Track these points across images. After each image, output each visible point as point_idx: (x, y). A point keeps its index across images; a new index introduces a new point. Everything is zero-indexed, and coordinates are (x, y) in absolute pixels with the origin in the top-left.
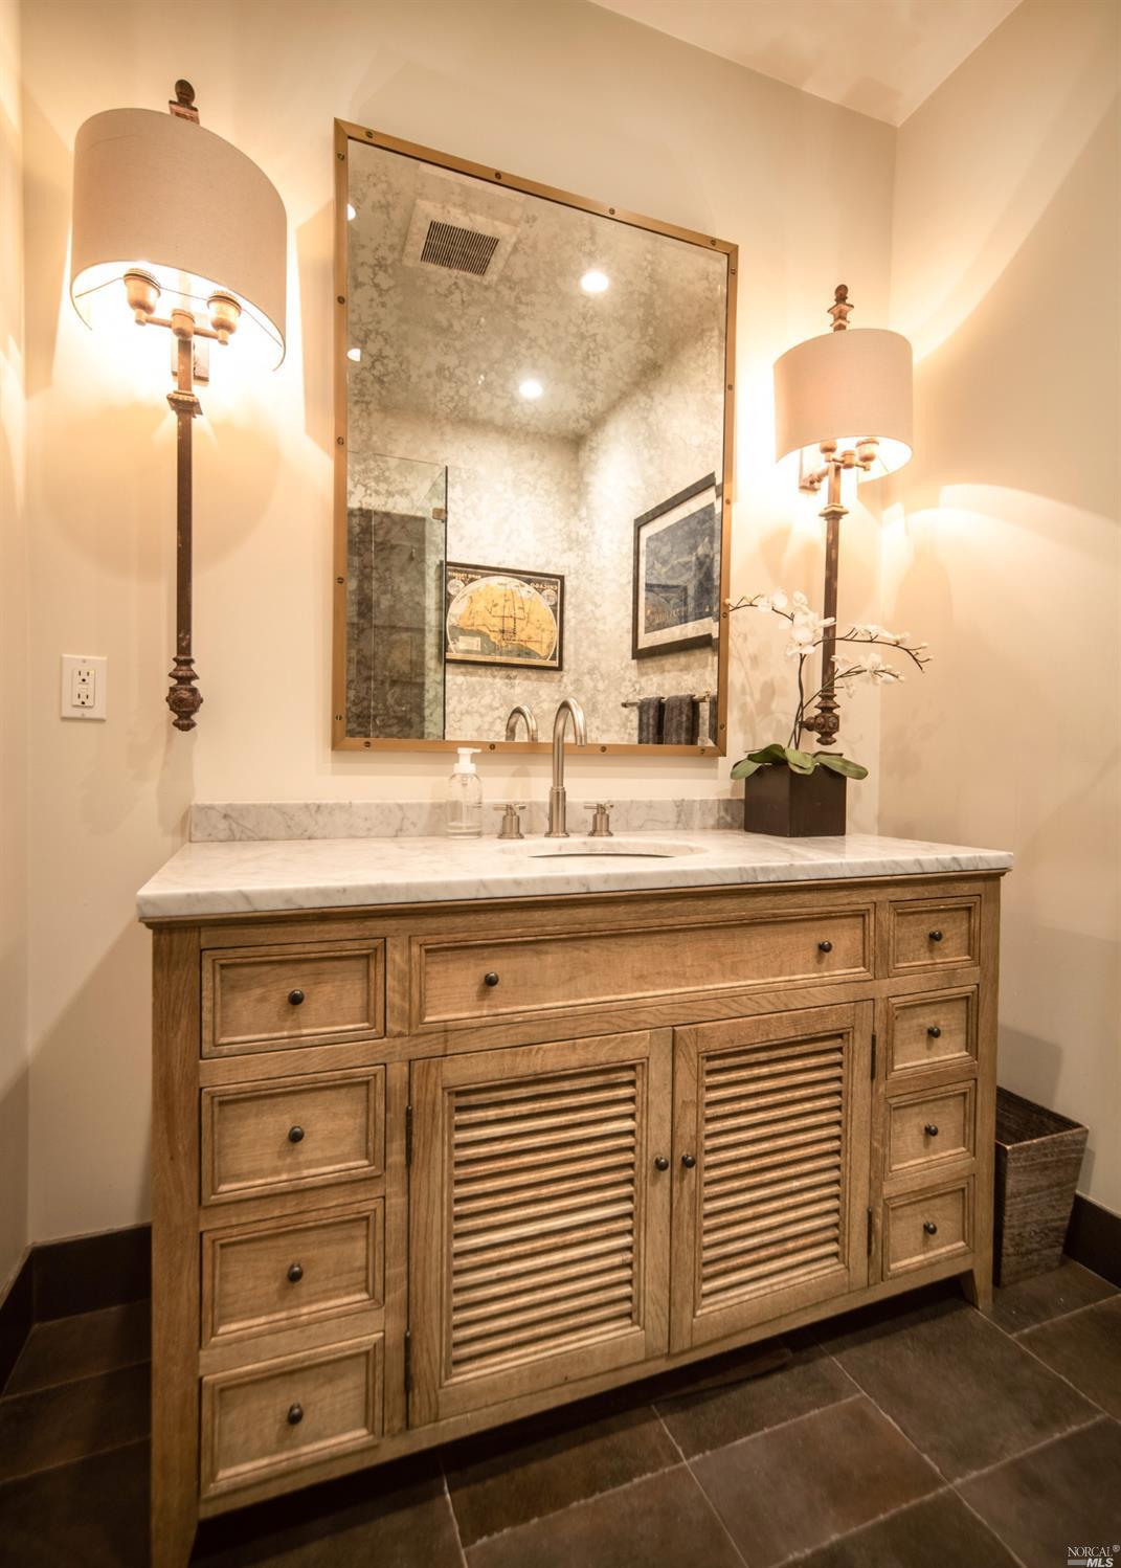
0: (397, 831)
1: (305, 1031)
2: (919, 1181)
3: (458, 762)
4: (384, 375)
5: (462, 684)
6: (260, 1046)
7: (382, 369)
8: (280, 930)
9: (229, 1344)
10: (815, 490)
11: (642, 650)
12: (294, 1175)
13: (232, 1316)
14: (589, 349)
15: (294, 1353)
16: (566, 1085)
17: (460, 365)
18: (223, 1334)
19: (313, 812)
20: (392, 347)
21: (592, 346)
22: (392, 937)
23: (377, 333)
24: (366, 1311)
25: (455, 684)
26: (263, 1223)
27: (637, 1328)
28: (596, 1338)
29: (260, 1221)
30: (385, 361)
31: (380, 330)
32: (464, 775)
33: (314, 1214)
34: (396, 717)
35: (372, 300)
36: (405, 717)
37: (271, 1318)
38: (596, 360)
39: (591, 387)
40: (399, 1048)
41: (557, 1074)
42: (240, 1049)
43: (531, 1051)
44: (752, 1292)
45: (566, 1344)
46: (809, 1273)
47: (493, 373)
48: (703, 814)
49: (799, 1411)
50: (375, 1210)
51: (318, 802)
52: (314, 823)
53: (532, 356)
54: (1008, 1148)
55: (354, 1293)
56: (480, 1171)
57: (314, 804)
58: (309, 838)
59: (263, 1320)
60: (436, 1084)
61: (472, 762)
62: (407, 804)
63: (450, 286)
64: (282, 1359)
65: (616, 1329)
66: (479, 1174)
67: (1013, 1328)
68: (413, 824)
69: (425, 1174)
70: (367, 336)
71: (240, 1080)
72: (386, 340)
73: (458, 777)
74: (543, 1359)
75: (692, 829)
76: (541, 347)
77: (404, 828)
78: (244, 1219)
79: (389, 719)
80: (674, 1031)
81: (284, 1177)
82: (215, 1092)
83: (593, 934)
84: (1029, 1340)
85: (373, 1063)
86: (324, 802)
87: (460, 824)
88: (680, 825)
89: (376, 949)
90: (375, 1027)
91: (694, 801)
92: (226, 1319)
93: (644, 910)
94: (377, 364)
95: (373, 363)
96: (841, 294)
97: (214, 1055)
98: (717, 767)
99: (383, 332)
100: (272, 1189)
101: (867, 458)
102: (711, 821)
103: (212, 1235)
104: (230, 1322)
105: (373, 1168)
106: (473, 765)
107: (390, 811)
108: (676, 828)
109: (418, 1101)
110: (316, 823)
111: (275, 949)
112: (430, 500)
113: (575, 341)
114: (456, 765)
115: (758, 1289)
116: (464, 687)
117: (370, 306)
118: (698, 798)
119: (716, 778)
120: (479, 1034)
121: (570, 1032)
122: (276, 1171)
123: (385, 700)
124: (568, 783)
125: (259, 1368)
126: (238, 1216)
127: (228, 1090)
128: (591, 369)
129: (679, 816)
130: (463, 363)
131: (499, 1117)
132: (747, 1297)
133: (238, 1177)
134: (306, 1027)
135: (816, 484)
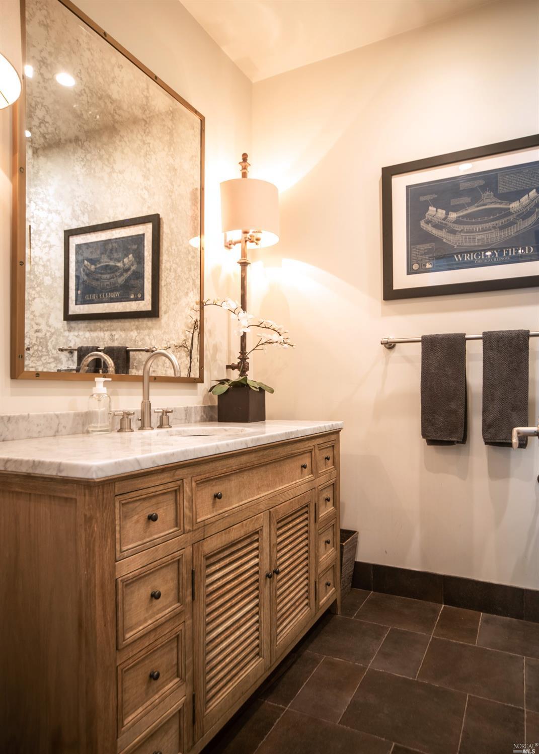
0: (55, 433)
1: (156, 536)
2: (325, 565)
3: (95, 386)
4: (46, 134)
5: (88, 338)
6: (138, 549)
7: (45, 130)
8: (146, 479)
9: (129, 729)
10: (230, 248)
11: (71, 315)
12: (153, 620)
13: (128, 713)
14: (147, 151)
15: (155, 722)
16: (240, 546)
17: (87, 141)
18: (126, 725)
19: (6, 422)
20: (51, 117)
21: (148, 149)
22: (186, 478)
23: (42, 106)
24: (179, 687)
25: (85, 337)
26: (141, 652)
27: (261, 659)
28: (250, 669)
29: (140, 651)
30: (47, 125)
31: (44, 104)
32: (99, 395)
33: (160, 640)
34: (54, 358)
35: (39, 83)
36: (58, 357)
37: (144, 706)
38: (150, 158)
39: (148, 172)
40: (189, 538)
41: (238, 540)
42: (132, 552)
43: (230, 530)
44: (289, 628)
45: (241, 676)
46: (302, 614)
47: (103, 151)
48: (195, 414)
49: (311, 672)
50: (181, 630)
51: (9, 415)
52: (6, 429)
53: (122, 146)
54: (344, 544)
55: (173, 679)
56: (215, 597)
57: (7, 416)
58: (3, 441)
59: (140, 709)
60: (201, 555)
61: (104, 386)
62: (61, 414)
63: (82, 90)
64: (151, 727)
65: (255, 662)
66: (214, 599)
67: (351, 616)
68: (64, 427)
69: (198, 604)
70: (36, 105)
71: (132, 571)
72: (47, 111)
73: (94, 396)
74: (235, 686)
75: (191, 423)
76: (125, 142)
77: (59, 430)
78: (135, 652)
79: (49, 358)
80: (270, 512)
81: (150, 622)
82: (124, 579)
83: (246, 468)
84: (357, 617)
85: (181, 548)
86: (12, 414)
87: (96, 425)
88: (187, 421)
89: (179, 486)
90: (180, 529)
91: (192, 407)
92: (128, 714)
93: (259, 455)
94: (42, 125)
95: (40, 123)
96: (245, 157)
97: (121, 558)
98: (197, 389)
99: (45, 106)
100: (147, 630)
101: (258, 240)
102: (198, 418)
103: (122, 667)
104: (129, 716)
105: (182, 606)
106: (105, 388)
107: (51, 419)
108: (185, 423)
109: (196, 566)
110: (8, 429)
111: (144, 491)
112: (71, 220)
113: (141, 144)
114: (94, 388)
115: (291, 626)
116: (90, 340)
117: (38, 86)
118: (193, 406)
119: (196, 394)
120: (214, 525)
121: (240, 519)
122: (145, 620)
123: (47, 346)
124: (152, 398)
125: (140, 739)
126: (132, 651)
127: (129, 577)
128: (148, 162)
129: (186, 416)
130: (88, 139)
131: (220, 567)
132: (288, 631)
133: (131, 629)
134: (154, 534)
135: (232, 246)
